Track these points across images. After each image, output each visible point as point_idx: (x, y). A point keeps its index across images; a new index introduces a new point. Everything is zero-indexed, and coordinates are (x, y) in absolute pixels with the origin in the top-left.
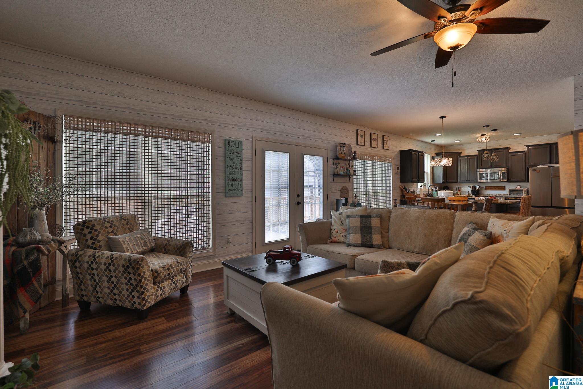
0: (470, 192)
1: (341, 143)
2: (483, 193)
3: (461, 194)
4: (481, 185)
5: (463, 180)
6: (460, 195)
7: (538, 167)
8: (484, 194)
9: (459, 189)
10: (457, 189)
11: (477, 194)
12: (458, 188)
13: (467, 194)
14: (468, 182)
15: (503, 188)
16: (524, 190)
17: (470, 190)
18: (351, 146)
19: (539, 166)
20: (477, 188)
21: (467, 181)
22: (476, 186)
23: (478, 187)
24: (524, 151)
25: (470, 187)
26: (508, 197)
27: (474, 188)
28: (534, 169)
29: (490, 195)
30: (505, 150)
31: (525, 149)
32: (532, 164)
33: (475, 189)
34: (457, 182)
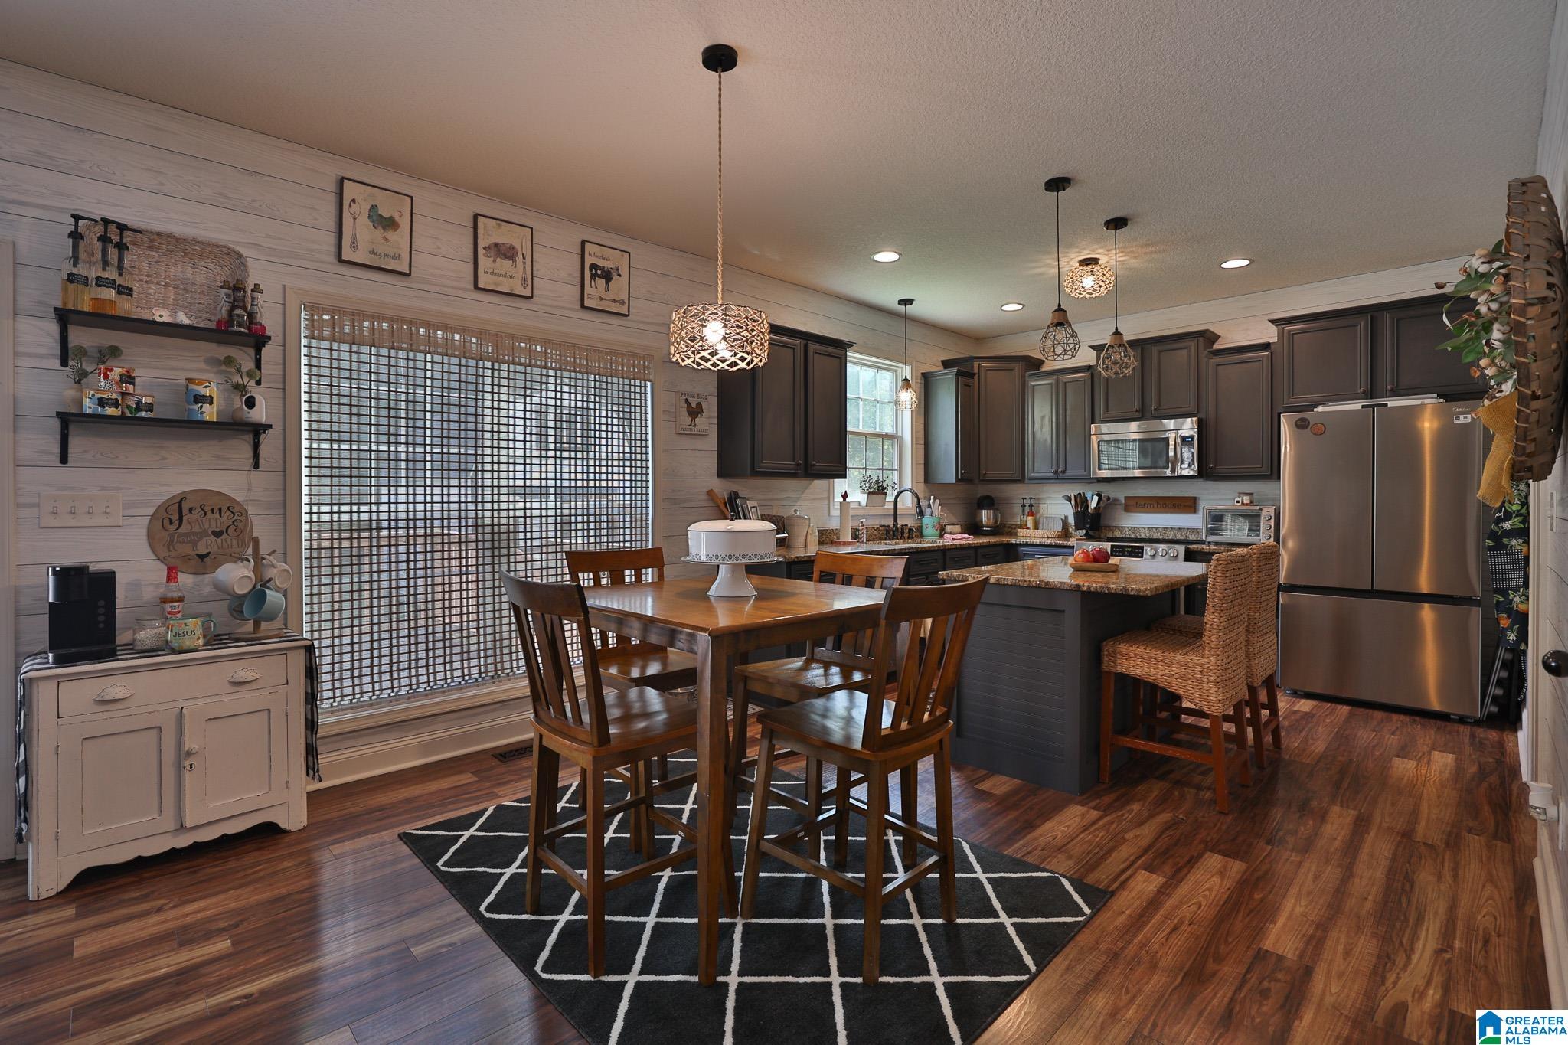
0: (1072, 521)
1: (106, 222)
2: (1115, 523)
3: (1036, 527)
4: (1109, 491)
5: (1041, 467)
6: (1032, 532)
7: (1320, 409)
8: (1120, 528)
9: (1031, 506)
10: (1024, 506)
11: (1092, 528)
12: (1027, 502)
13: (1059, 528)
14: (1060, 477)
15: (1188, 505)
16: (1264, 513)
17: (1068, 511)
18: (240, 256)
19: (1324, 404)
20: (1093, 504)
21: (1056, 472)
22: (1088, 495)
23: (1096, 498)
24: (1266, 346)
25: (1069, 499)
26: (1201, 542)
27: (1081, 501)
28: (1303, 420)
29: (1142, 531)
30: (1192, 344)
31: (1271, 335)
32: (1299, 398)
33: (1087, 507)
34: (1021, 480)
